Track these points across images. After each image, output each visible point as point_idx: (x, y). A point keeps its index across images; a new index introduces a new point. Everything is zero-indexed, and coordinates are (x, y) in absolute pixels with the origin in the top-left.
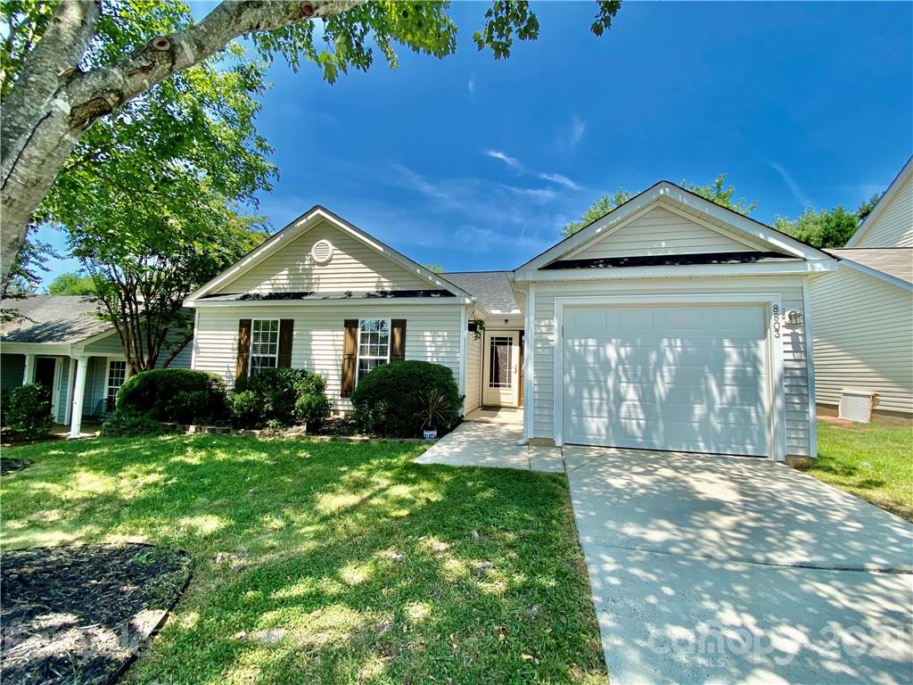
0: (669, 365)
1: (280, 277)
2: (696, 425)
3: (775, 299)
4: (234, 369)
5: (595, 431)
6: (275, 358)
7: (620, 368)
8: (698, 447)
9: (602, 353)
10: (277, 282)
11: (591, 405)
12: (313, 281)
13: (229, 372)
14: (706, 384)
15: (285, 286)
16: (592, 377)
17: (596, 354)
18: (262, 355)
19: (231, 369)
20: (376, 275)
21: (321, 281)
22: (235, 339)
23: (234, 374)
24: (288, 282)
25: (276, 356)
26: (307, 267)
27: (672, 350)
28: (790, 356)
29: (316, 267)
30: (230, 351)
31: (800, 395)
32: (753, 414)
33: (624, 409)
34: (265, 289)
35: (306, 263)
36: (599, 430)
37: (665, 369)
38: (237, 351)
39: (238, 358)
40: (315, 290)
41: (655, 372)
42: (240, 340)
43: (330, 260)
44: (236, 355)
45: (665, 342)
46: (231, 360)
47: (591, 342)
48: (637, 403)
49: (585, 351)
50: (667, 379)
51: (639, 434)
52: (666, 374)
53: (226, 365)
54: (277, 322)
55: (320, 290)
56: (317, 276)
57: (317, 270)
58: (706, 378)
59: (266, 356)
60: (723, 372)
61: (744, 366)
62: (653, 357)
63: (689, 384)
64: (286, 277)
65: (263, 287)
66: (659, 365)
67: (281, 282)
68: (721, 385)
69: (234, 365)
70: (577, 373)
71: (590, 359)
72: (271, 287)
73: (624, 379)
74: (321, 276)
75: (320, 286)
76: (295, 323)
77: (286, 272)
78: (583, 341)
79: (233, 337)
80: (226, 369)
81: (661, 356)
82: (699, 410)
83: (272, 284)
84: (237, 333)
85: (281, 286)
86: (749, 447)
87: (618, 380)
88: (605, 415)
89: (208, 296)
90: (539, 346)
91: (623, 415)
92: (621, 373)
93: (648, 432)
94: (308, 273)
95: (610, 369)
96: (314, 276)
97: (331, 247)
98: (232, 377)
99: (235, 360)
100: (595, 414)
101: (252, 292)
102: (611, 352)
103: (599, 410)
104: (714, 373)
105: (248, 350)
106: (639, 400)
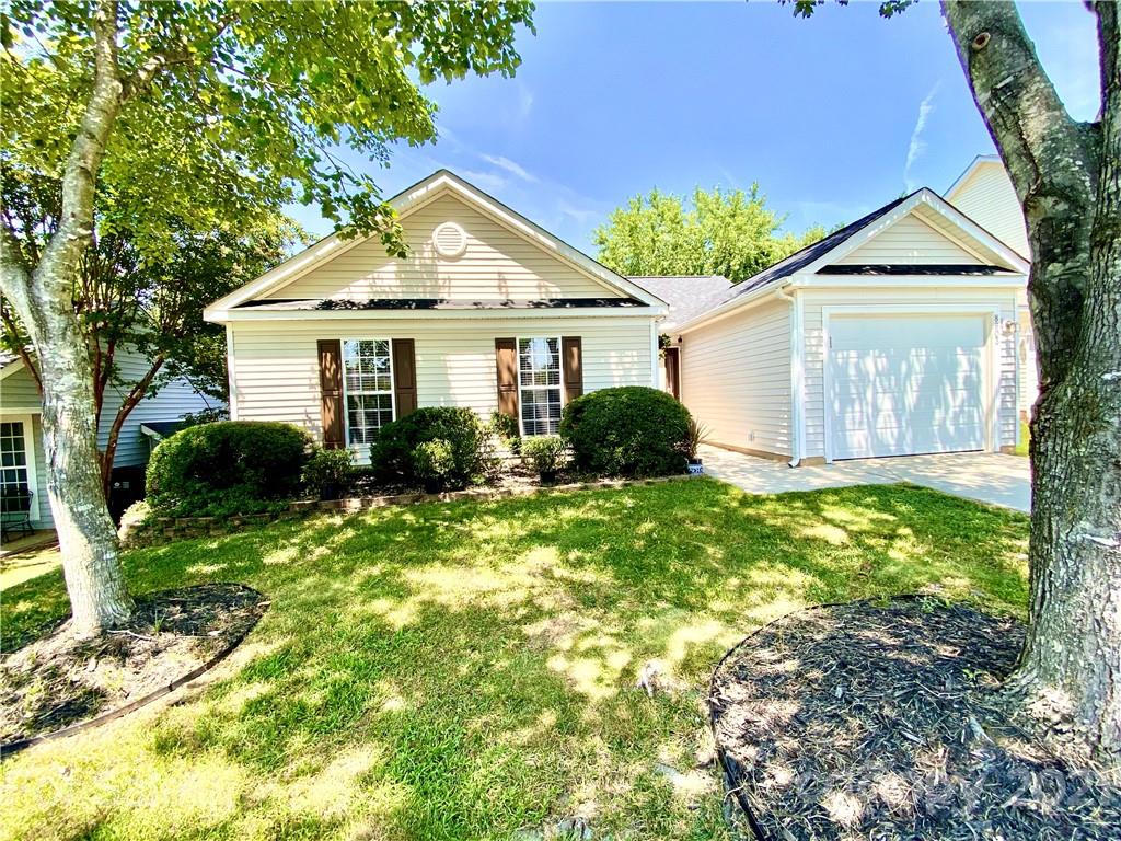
0: (916, 374)
1: (381, 276)
2: (936, 428)
3: (995, 310)
4: (319, 416)
5: (856, 445)
6: (390, 396)
7: (878, 379)
8: (936, 448)
9: (862, 366)
10: (379, 282)
11: (853, 418)
12: (441, 283)
13: (310, 420)
14: (944, 390)
15: (394, 289)
16: (853, 391)
17: (857, 366)
18: (367, 393)
19: (313, 417)
20: (536, 277)
21: (453, 283)
22: (313, 371)
23: (320, 423)
24: (398, 283)
25: (392, 392)
26: (429, 262)
27: (918, 361)
28: (1004, 361)
29: (442, 262)
30: (307, 389)
31: (1010, 394)
32: (976, 415)
33: (881, 419)
34: (361, 294)
35: (426, 255)
36: (859, 442)
37: (913, 377)
38: (319, 389)
39: (324, 399)
40: (446, 297)
41: (905, 381)
42: (322, 373)
43: (465, 252)
44: (319, 395)
45: (913, 352)
46: (310, 403)
47: (853, 354)
48: (891, 413)
49: (847, 363)
50: (915, 388)
51: (892, 442)
52: (914, 383)
53: (302, 410)
54: (387, 342)
55: (453, 297)
56: (446, 276)
57: (443, 268)
58: (943, 385)
59: (372, 393)
60: (956, 378)
61: (971, 371)
62: (904, 367)
63: (931, 392)
64: (393, 276)
65: (353, 289)
66: (908, 375)
67: (386, 283)
68: (954, 390)
69: (318, 409)
70: (840, 387)
71: (852, 371)
72: (368, 289)
73: (880, 390)
74: (452, 276)
75: (453, 290)
76: (416, 344)
77: (395, 269)
78: (845, 353)
79: (308, 368)
80: (304, 417)
81: (910, 367)
82: (938, 414)
83: (371, 286)
84: (316, 361)
85: (387, 289)
86: (973, 443)
87: (875, 393)
88: (865, 427)
89: (251, 303)
90: (809, 359)
91: (879, 426)
92: (878, 384)
93: (900, 440)
94: (431, 271)
95: (869, 381)
96: (440, 276)
97: (464, 235)
98: (317, 428)
99: (319, 403)
100: (857, 427)
101: (335, 298)
102: (869, 364)
103: (861, 423)
104: (949, 379)
105: (339, 384)
106: (893, 410)
